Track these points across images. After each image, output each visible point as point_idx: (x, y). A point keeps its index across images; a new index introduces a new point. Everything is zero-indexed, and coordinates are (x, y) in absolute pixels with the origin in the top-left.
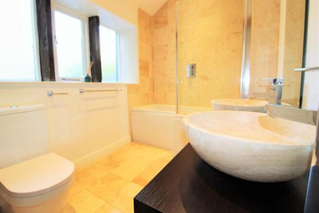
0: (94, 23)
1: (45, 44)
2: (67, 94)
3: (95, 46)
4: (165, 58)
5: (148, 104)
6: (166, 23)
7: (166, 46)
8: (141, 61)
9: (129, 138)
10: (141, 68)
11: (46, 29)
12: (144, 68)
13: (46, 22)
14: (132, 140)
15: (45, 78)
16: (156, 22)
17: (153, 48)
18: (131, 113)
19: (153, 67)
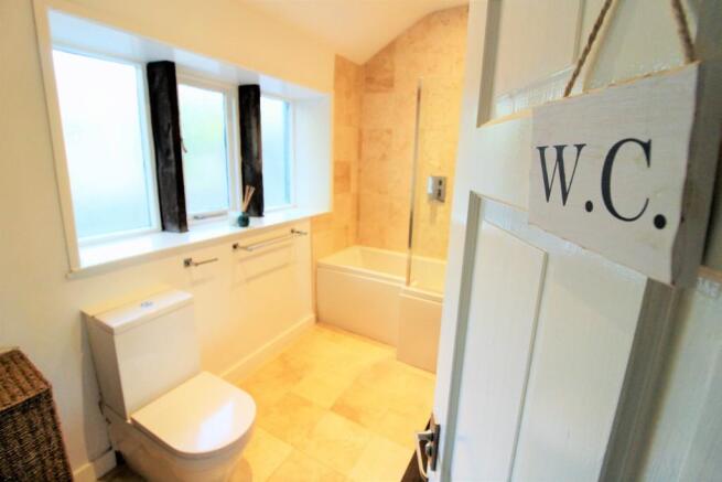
0: (249, 99)
1: (167, 163)
2: (216, 260)
3: (251, 145)
4: (384, 157)
5: (347, 246)
6: (389, 84)
7: (389, 132)
8: (337, 164)
9: (311, 316)
10: (336, 179)
11: (171, 133)
12: (343, 176)
13: (170, 121)
14: (318, 320)
15: (168, 225)
16: (369, 80)
17: (360, 133)
18: (317, 269)
19: (360, 171)
